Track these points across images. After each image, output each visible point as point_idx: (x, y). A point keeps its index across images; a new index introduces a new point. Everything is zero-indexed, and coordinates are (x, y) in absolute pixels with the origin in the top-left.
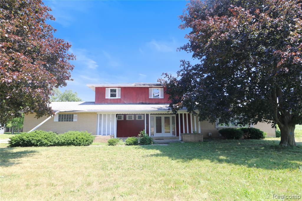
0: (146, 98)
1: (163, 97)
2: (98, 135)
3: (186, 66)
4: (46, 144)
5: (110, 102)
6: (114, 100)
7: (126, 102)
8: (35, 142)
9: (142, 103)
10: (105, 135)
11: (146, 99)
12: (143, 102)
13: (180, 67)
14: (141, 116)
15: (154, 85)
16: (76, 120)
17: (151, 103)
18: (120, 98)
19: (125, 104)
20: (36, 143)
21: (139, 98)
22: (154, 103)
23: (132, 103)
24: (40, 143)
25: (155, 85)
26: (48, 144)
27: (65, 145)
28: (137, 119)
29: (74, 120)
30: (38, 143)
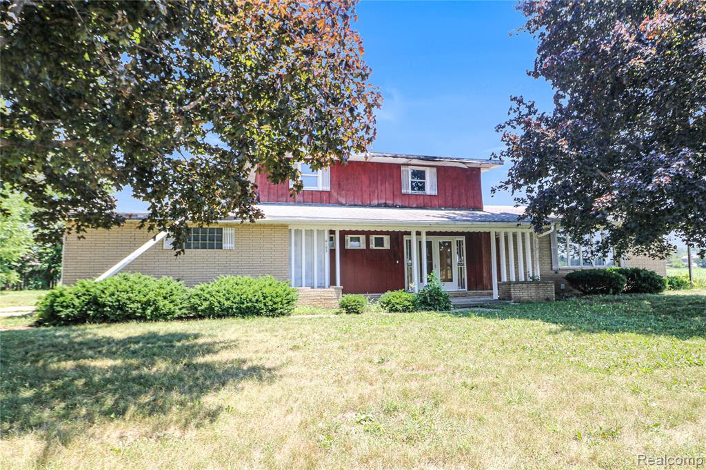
0: (395, 193)
1: (435, 193)
2: (303, 288)
3: (525, 111)
4: (169, 313)
5: (301, 199)
6: (312, 194)
7: (344, 202)
8: (138, 309)
9: (386, 206)
10: (324, 287)
11: (393, 195)
12: (387, 202)
13: (509, 114)
14: (382, 238)
15: (419, 158)
16: (232, 246)
17: (407, 205)
18: (328, 188)
19: (341, 205)
20: (140, 311)
21: (376, 192)
22: (415, 206)
23: (360, 203)
24: (152, 312)
25: (422, 159)
26: (173, 312)
27: (233, 315)
28: (373, 246)
29: (224, 246)
30: (148, 312)
